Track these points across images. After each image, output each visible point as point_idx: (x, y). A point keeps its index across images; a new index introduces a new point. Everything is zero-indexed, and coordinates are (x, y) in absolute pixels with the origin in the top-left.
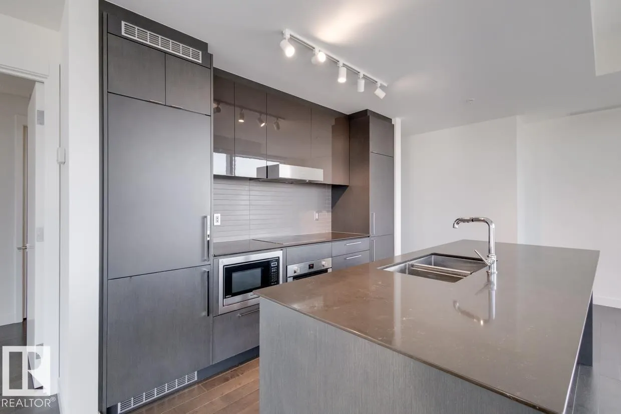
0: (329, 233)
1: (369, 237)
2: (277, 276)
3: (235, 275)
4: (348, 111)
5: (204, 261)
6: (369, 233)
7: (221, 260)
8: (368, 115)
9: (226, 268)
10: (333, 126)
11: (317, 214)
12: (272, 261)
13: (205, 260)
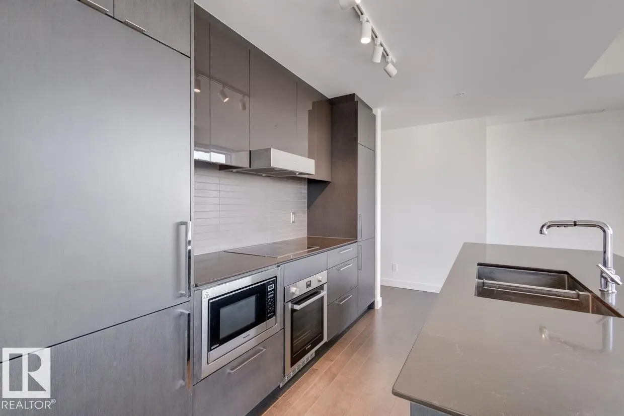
0: (305, 237)
1: (356, 242)
2: (274, 303)
3: (224, 311)
4: (330, 94)
5: (180, 297)
6: (357, 238)
7: (204, 292)
8: (356, 100)
9: (211, 303)
10: (309, 111)
11: (294, 215)
12: (268, 284)
13: (182, 295)
